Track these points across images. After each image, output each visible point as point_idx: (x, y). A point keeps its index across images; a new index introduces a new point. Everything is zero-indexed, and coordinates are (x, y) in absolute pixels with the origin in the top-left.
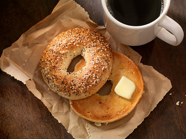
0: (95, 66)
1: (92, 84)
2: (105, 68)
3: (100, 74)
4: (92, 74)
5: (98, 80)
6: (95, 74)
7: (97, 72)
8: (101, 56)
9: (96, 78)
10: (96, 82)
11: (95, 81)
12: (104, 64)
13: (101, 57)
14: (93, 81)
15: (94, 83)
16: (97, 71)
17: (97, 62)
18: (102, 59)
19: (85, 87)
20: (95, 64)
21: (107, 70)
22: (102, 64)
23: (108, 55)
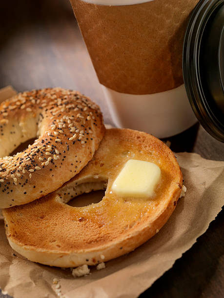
0: (55, 133)
1: (43, 164)
2: (78, 137)
3: (65, 148)
4: (44, 146)
5: (55, 157)
6: (53, 146)
7: (56, 142)
8: (73, 116)
9: (53, 152)
10: (52, 161)
11: (49, 159)
12: (76, 131)
13: (71, 118)
14: (45, 160)
15: (47, 163)
16: (58, 140)
17: (60, 126)
18: (74, 122)
19: (24, 171)
20: (57, 128)
21: (83, 142)
22: (71, 131)
23: (88, 118)
